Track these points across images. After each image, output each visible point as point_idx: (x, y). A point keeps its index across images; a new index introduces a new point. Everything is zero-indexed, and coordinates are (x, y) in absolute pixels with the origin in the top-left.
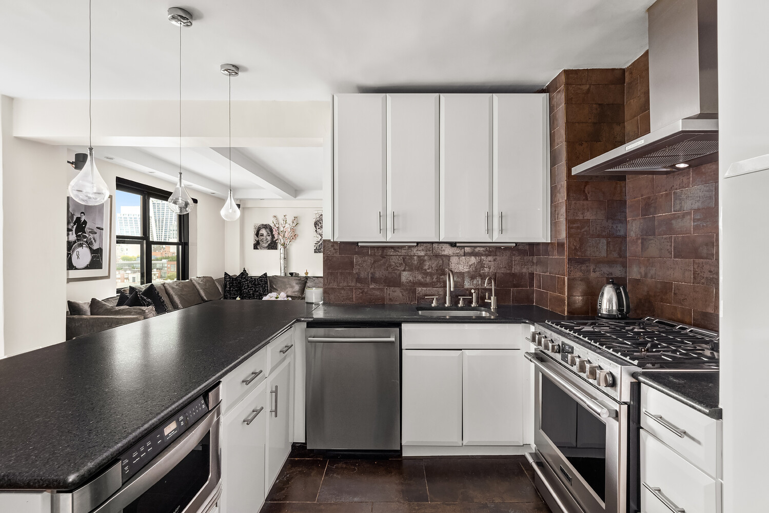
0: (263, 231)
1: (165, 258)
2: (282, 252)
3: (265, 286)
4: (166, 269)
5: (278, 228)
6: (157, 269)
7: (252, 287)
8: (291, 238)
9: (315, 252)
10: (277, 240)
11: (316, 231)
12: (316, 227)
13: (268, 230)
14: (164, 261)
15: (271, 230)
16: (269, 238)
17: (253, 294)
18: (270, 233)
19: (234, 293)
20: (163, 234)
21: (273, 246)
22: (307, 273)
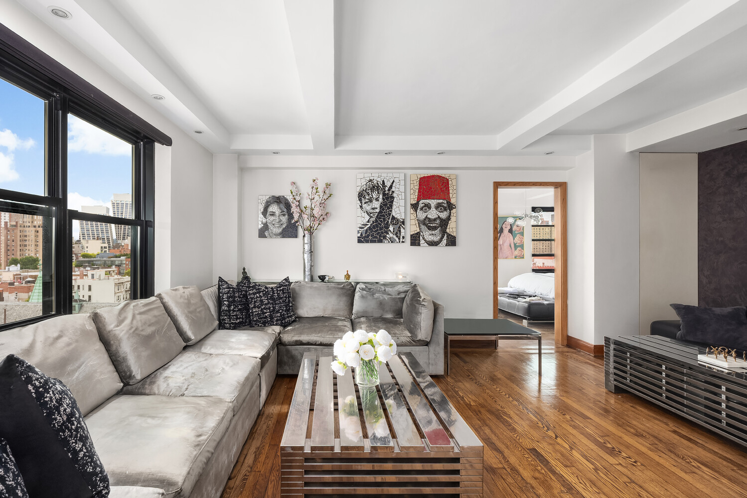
0: (274, 208)
1: (124, 256)
2: (306, 242)
3: (289, 301)
4: (124, 265)
5: (299, 201)
6: (116, 266)
7: (269, 303)
8: (321, 218)
9: (359, 241)
10: (297, 222)
11: (361, 207)
12: (360, 200)
13: (282, 206)
14: (123, 258)
15: (288, 206)
16: (284, 219)
17: (271, 317)
18: (285, 210)
19: (236, 315)
20: (122, 233)
21: (290, 231)
22: (348, 276)
